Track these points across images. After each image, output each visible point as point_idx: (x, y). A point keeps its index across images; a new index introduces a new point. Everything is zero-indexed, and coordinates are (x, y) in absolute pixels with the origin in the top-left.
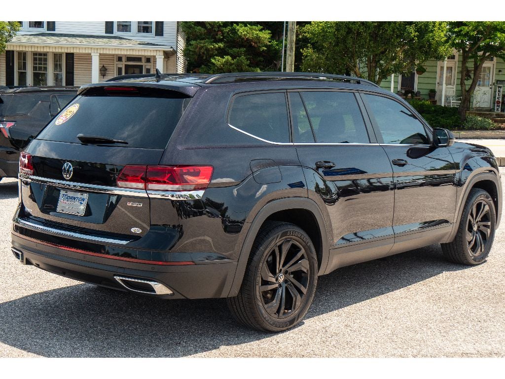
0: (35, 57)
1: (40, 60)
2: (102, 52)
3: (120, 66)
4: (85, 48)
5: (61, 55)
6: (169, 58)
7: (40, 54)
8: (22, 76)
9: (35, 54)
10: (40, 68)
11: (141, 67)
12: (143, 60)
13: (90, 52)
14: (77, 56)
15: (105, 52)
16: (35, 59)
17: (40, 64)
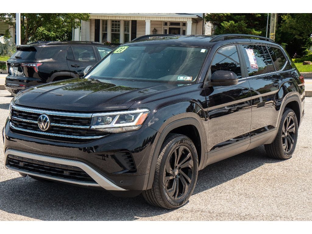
0: (113, 23)
1: (116, 25)
2: (152, 20)
3: (166, 28)
4: (142, 17)
5: (129, 21)
6: (198, 22)
7: (116, 21)
8: (105, 36)
9: (113, 21)
10: (116, 30)
11: (179, 29)
12: (181, 24)
13: (144, 19)
14: (138, 22)
15: (154, 19)
16: (113, 25)
17: (115, 28)
